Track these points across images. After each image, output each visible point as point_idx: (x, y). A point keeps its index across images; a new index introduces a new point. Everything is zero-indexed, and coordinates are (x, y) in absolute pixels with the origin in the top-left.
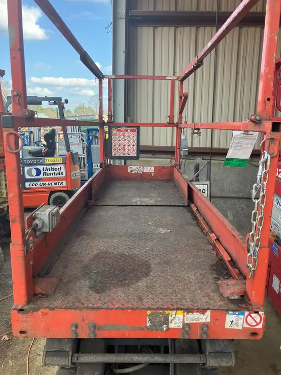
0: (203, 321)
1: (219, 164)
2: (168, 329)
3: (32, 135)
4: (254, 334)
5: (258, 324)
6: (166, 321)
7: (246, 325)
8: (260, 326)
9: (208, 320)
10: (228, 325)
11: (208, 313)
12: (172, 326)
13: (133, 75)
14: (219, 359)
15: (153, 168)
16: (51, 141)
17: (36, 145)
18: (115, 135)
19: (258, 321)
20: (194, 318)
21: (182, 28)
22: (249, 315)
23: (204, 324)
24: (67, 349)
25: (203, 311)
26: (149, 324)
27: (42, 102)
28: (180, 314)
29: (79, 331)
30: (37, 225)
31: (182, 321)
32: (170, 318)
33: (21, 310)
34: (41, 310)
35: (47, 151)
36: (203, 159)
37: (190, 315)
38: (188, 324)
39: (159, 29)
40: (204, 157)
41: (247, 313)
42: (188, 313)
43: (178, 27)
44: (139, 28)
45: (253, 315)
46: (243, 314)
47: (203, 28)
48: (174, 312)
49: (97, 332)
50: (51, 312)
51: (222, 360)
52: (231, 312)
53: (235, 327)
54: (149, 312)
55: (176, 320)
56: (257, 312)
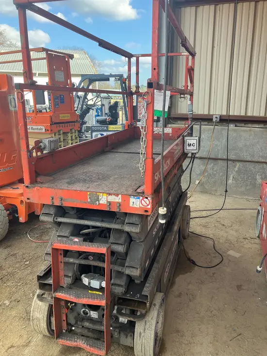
0: (117, 201)
1: (250, 130)
2: (99, 204)
3: (103, 107)
4: (146, 211)
5: (148, 205)
6: (98, 200)
7: (141, 205)
8: (149, 207)
9: (120, 201)
10: (131, 204)
11: (120, 196)
12: (101, 202)
13: (177, 52)
14: (131, 227)
15: (171, 129)
16: (114, 112)
17: (106, 116)
18: (140, 102)
19: (148, 204)
20: (112, 198)
21: (221, 5)
22: (143, 199)
23: (118, 202)
24: (52, 213)
25: (117, 195)
26: (89, 200)
27: (110, 78)
28: (105, 196)
29: (54, 200)
30: (41, 146)
31: (106, 199)
32: (100, 198)
33: (27, 187)
34: (36, 187)
35: (111, 120)
36: (236, 126)
37: (110, 197)
38: (109, 202)
39: (200, 8)
40: (238, 125)
41: (141, 198)
42: (109, 195)
43: (218, 4)
44: (183, 9)
45: (145, 199)
46: (139, 198)
47: (242, 3)
48: (102, 194)
49: (63, 202)
50: (40, 189)
51: (132, 228)
52: (132, 197)
53: (136, 206)
54: (88, 193)
55: (103, 199)
56: (147, 198)
